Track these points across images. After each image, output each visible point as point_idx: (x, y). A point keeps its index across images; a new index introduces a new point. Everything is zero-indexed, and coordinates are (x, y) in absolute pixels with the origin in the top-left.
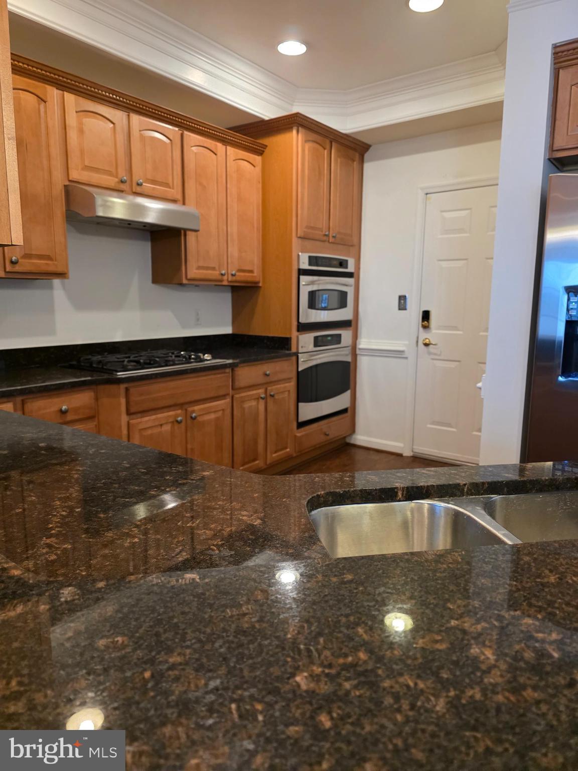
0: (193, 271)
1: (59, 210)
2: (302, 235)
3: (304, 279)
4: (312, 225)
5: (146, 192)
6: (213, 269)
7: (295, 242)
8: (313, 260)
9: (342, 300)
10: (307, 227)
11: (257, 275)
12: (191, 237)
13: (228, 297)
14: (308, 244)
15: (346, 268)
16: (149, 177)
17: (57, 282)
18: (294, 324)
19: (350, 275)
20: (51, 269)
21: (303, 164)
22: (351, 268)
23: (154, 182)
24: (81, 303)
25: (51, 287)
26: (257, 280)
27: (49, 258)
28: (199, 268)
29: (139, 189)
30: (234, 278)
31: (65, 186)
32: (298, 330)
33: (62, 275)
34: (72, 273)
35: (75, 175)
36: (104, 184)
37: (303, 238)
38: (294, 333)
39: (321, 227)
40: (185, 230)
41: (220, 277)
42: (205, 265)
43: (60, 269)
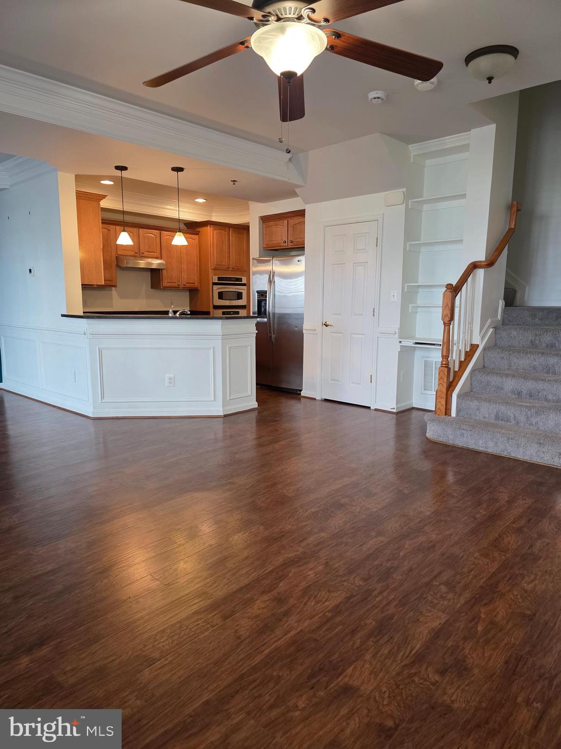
0: (165, 283)
1: (114, 265)
2: (214, 268)
3: (215, 287)
4: (219, 264)
5: (146, 256)
6: (175, 283)
7: (211, 272)
8: (219, 279)
9: (239, 296)
10: (216, 265)
11: (196, 285)
12: (164, 272)
13: (188, 294)
14: (217, 271)
15: (242, 281)
16: (147, 250)
17: (113, 288)
18: (211, 306)
19: (244, 285)
20: (111, 284)
21: (213, 239)
22: (244, 281)
23: (148, 252)
24: (122, 296)
25: (111, 290)
26: (197, 287)
27: (111, 281)
28: (168, 282)
29: (142, 255)
30: (184, 286)
31: (116, 257)
32: (213, 309)
33: (115, 286)
34: (118, 285)
35: (119, 253)
36: (129, 254)
37: (215, 269)
38: (211, 310)
39: (224, 264)
40: (162, 269)
41: (178, 286)
42: (171, 281)
43: (114, 284)
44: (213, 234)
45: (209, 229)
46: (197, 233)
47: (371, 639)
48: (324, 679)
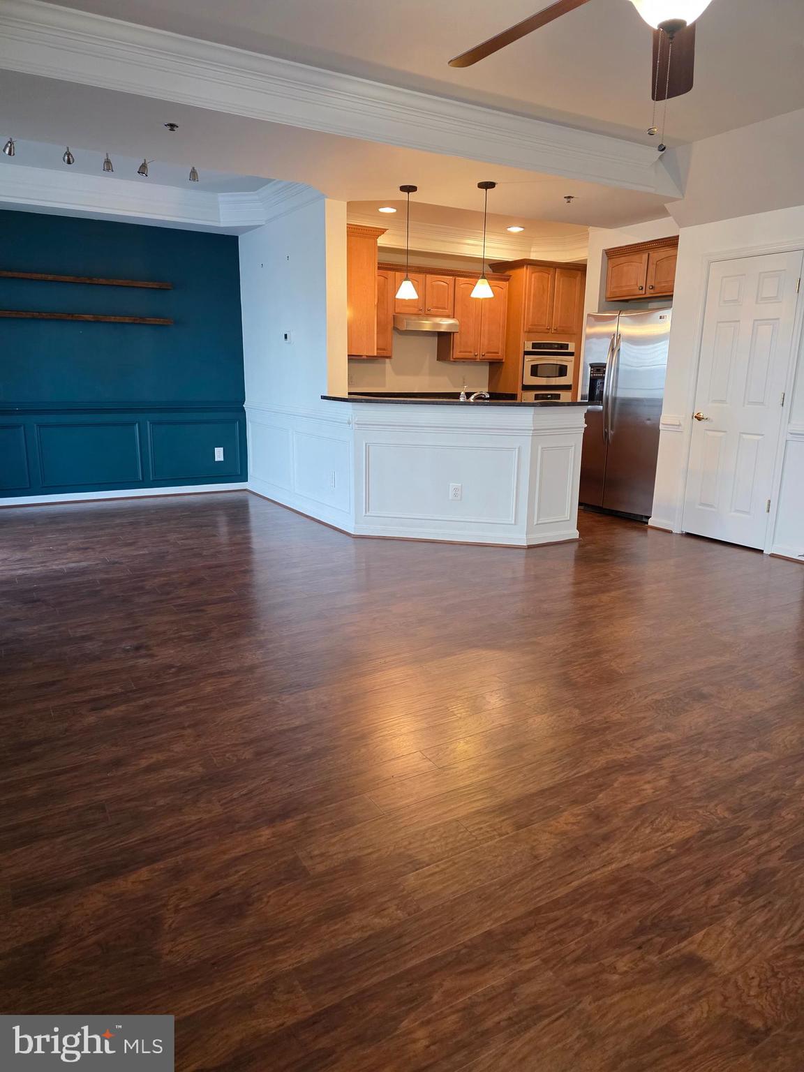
0: (457, 353)
1: (390, 327)
2: (527, 330)
3: (528, 358)
4: (536, 323)
5: (433, 313)
6: (470, 352)
7: (523, 336)
8: (534, 346)
9: (562, 371)
10: (532, 325)
11: (500, 355)
12: (457, 337)
14: (531, 335)
15: (567, 349)
16: (435, 306)
17: (387, 360)
18: (520, 386)
19: (571, 354)
20: (385, 355)
21: (530, 286)
22: (571, 349)
23: (436, 308)
24: (399, 372)
25: (385, 363)
26: (500, 358)
27: (384, 350)
28: (460, 352)
30: (483, 357)
31: (394, 315)
32: (523, 390)
33: (389, 357)
34: (394, 355)
35: (398, 310)
36: (411, 312)
37: (529, 332)
38: (519, 391)
39: (544, 323)
40: (453, 333)
41: (474, 357)
42: (465, 350)
43: (388, 355)
44: (530, 279)
45: (524, 273)
46: (507, 280)
47: (737, 898)
48: (659, 939)
